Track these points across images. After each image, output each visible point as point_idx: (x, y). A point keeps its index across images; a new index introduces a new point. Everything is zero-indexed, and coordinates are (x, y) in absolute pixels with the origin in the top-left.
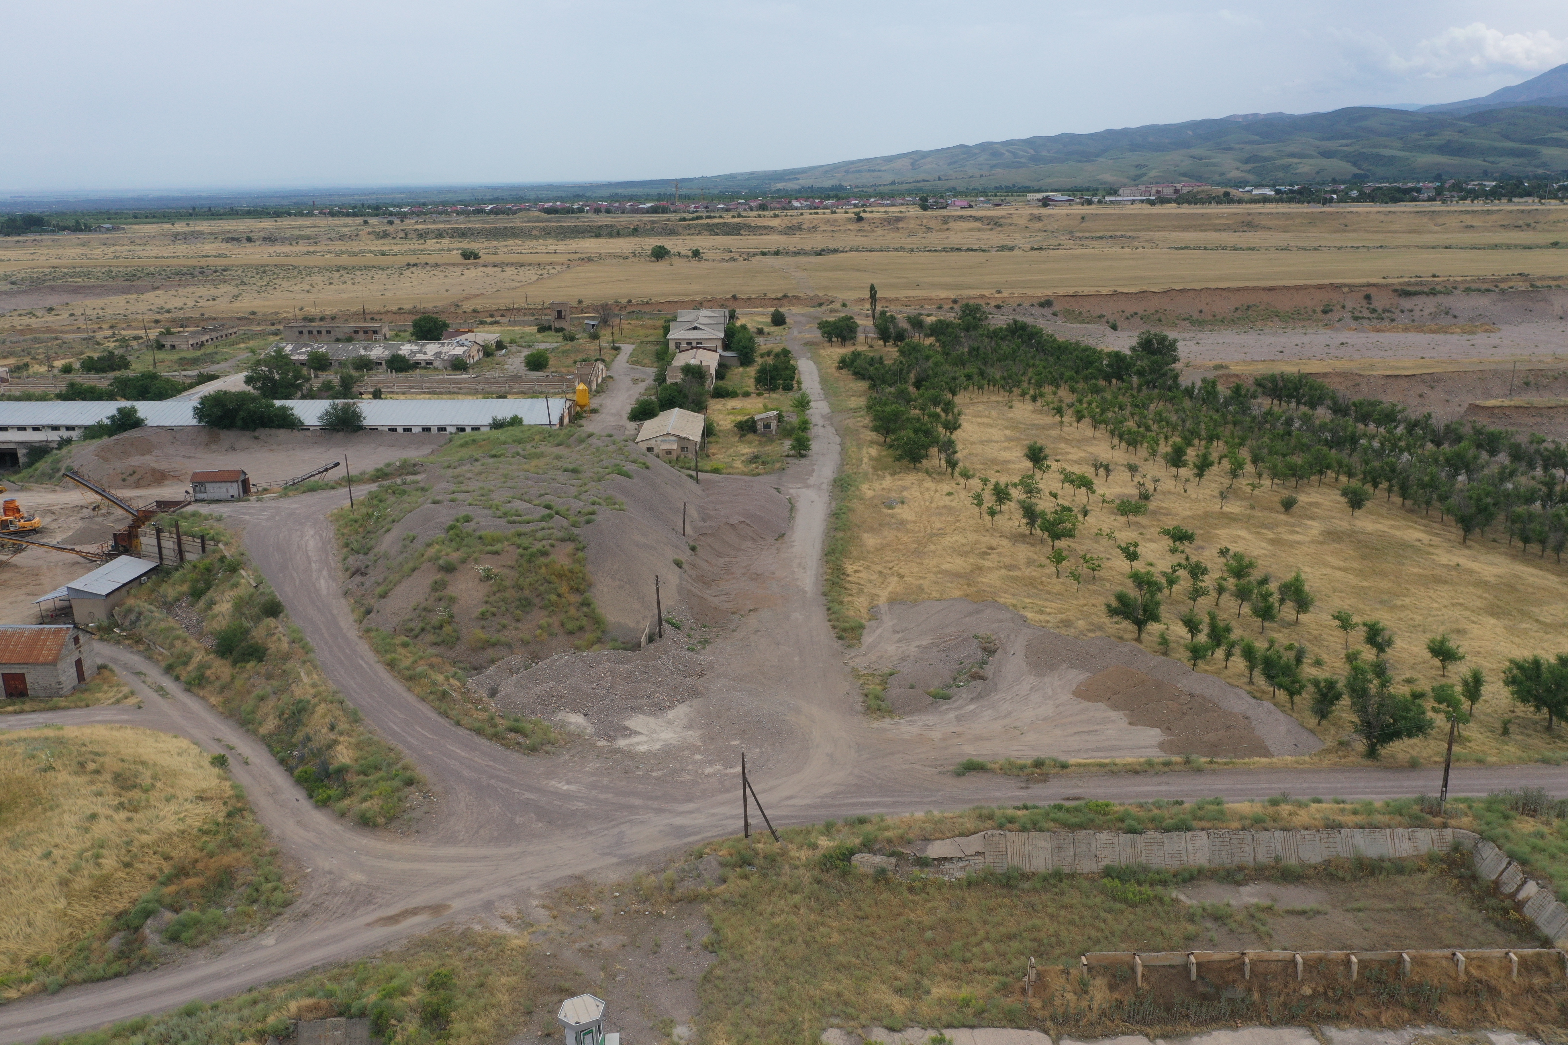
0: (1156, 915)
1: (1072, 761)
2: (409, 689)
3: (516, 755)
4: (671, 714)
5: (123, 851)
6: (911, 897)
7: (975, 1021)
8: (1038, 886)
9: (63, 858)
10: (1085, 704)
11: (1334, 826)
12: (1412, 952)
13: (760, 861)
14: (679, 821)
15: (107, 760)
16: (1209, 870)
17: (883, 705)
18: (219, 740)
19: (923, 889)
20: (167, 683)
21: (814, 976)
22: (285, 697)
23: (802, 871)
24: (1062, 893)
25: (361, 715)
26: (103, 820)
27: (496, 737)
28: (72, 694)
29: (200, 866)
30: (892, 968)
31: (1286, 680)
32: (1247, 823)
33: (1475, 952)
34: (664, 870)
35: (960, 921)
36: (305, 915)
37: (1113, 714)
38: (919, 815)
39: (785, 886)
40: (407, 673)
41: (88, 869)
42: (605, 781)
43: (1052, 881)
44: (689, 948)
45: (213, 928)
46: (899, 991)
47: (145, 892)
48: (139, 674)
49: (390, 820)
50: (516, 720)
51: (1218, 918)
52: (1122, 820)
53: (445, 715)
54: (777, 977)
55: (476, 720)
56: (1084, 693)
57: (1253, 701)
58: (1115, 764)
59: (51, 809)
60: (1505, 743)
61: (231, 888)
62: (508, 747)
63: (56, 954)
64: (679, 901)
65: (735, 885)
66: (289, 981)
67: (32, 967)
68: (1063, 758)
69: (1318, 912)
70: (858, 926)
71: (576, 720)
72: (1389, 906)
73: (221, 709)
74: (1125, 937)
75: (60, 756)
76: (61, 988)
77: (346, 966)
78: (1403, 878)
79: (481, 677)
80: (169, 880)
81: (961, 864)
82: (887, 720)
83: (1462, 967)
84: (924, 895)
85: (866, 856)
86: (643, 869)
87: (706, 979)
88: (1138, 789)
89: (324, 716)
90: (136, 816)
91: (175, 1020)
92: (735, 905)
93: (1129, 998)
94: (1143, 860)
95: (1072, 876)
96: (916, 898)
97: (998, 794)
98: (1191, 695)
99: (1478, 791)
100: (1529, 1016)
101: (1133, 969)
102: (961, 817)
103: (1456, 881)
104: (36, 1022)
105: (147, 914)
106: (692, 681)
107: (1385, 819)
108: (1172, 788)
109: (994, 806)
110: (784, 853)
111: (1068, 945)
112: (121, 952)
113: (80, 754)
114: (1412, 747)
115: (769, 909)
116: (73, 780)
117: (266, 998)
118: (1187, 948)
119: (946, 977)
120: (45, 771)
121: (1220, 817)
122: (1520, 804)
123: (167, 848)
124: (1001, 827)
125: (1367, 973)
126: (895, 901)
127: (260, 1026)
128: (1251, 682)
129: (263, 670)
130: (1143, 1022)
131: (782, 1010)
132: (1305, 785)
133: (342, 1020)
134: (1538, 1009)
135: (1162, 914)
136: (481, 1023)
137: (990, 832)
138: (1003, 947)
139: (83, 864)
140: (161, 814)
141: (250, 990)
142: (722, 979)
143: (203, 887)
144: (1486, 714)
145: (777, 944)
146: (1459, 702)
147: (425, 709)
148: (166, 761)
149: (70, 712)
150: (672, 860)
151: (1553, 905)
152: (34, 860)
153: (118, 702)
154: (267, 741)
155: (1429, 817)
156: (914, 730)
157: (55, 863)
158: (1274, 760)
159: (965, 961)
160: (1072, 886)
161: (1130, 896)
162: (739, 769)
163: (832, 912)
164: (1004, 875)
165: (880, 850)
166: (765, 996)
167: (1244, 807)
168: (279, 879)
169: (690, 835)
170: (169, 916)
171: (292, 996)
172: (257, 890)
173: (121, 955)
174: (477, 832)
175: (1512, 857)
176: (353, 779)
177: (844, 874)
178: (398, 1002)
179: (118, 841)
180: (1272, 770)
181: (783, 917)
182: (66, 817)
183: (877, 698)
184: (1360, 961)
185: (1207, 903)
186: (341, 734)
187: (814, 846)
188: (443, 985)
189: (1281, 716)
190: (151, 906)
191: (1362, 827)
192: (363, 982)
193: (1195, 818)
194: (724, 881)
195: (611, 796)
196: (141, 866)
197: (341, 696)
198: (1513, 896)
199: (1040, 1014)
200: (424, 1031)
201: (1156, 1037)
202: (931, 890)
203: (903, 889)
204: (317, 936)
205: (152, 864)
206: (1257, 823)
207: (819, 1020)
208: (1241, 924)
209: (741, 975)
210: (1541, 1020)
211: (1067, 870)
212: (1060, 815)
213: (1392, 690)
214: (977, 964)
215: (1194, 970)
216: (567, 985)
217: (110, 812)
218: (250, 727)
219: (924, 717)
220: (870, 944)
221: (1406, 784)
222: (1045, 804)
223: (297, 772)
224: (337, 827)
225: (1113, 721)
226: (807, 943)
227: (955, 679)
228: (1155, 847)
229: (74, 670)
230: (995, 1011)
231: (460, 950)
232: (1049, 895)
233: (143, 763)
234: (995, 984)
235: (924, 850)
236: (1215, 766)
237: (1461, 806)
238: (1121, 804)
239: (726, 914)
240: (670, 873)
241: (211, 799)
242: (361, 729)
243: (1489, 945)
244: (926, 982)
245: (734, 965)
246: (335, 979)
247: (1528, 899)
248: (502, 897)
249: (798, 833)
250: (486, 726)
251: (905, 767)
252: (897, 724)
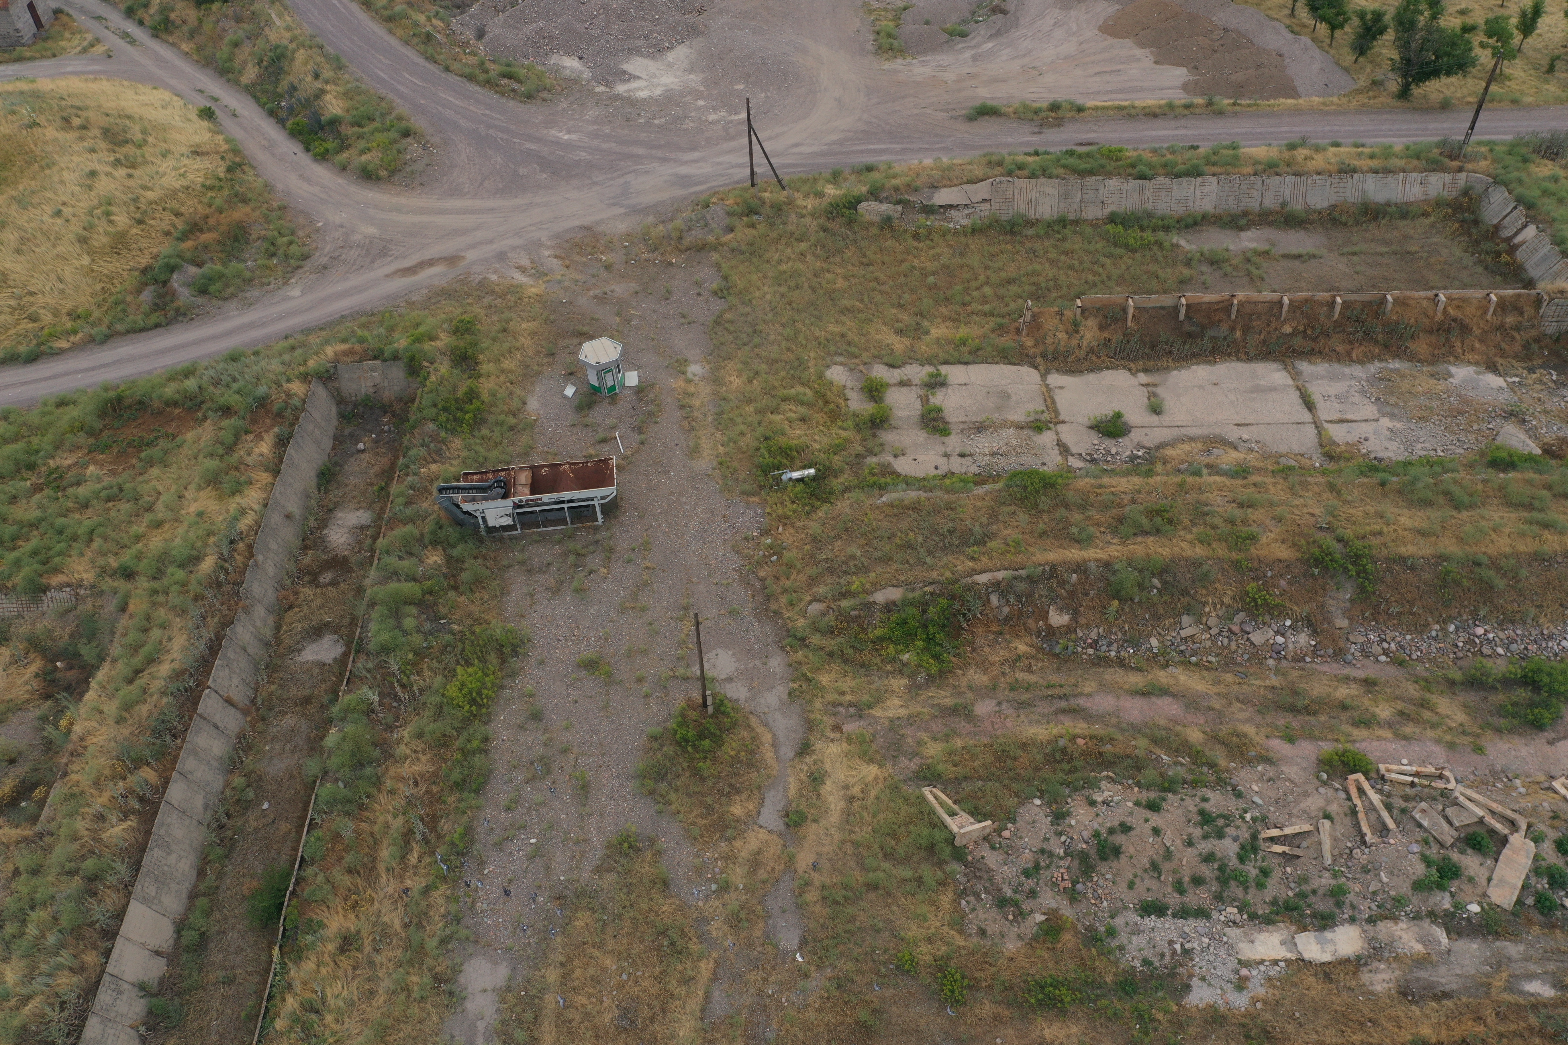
0: (1154, 259)
1: (1090, 103)
2: (390, 32)
3: (512, 103)
4: (671, 56)
5: (132, 208)
6: (915, 244)
7: (971, 358)
8: (1042, 232)
9: (74, 216)
10: (1111, 41)
11: (1347, 171)
12: (1397, 293)
13: (766, 210)
14: (684, 170)
15: (90, 114)
16: (1213, 216)
17: (896, 44)
18: (201, 91)
19: (928, 237)
20: (131, 28)
21: (820, 318)
22: (260, 42)
23: (808, 220)
24: (1065, 239)
25: (344, 60)
26: (103, 178)
27: (488, 83)
28: (34, 43)
29: (212, 221)
30: (894, 311)
31: (1330, 12)
32: (1260, 168)
33: (1456, 293)
34: (672, 220)
35: (962, 266)
36: (325, 267)
37: (1139, 52)
38: (928, 162)
39: (792, 234)
40: (386, 13)
41: (102, 226)
42: (607, 130)
43: (1056, 228)
44: (699, 294)
45: (238, 281)
46: (899, 332)
47: (165, 248)
48: (99, 18)
49: (393, 172)
50: (508, 65)
51: (1214, 262)
52: (1133, 166)
53: (432, 59)
54: (784, 320)
55: (466, 65)
56: (1111, 29)
57: (1290, 36)
58: (1134, 107)
59: (48, 166)
60: (1547, 82)
61: (248, 243)
62: (503, 94)
63: (93, 308)
64: (687, 249)
65: (742, 234)
66: (321, 329)
67: (74, 320)
68: (1080, 101)
69: (1314, 256)
70: (862, 272)
71: (571, 64)
72: (1384, 249)
73: (195, 57)
74: (1121, 280)
75: (41, 111)
76: (108, 338)
77: (373, 315)
78: (1405, 222)
79: (465, 17)
80: (184, 236)
81: (966, 212)
82: (899, 61)
83: (1441, 306)
84: (928, 242)
85: (873, 204)
86: (651, 219)
87: (717, 323)
88: (1154, 133)
89: (306, 63)
90: (137, 173)
91: (222, 366)
92: (742, 253)
93: (1117, 337)
94: (1149, 206)
95: (1076, 222)
96: (921, 245)
97: (1010, 140)
98: (1226, 30)
99: (1504, 133)
100: (1492, 351)
101: (1124, 310)
102: (970, 163)
103: (1457, 225)
104: (93, 369)
105: (172, 269)
106: (691, 18)
107: (1401, 163)
108: (1190, 132)
109: (1004, 152)
110: (790, 202)
111: (1065, 289)
112: (156, 304)
113: (61, 109)
114: (1448, 86)
115: (776, 257)
116: (61, 136)
117: (303, 345)
118: (1179, 291)
119: (945, 319)
120: (30, 127)
121: (1234, 161)
122: (1544, 147)
123: (175, 205)
124: (1010, 174)
125: (1349, 313)
126: (900, 248)
127: (302, 369)
128: (1292, 15)
129: (230, 12)
130: (1129, 358)
131: (789, 350)
132: (1327, 128)
133: (377, 363)
134: (1503, 345)
135: (1161, 259)
136: (507, 364)
137: (998, 179)
138: (1002, 291)
139: (96, 221)
140: (161, 170)
141: (286, 337)
142: (732, 322)
143: (219, 242)
144: (1535, 50)
145: (783, 289)
146: (1511, 36)
147: (410, 54)
148: (152, 114)
149: (37, 63)
150: (679, 210)
151: (1546, 248)
152: (46, 218)
153: (85, 50)
154: (251, 91)
155: (1446, 161)
156: (927, 71)
157: (67, 221)
158: (1301, 101)
159: (964, 304)
160: (1075, 232)
161: (1132, 241)
162: (744, 115)
163: (838, 259)
164: (1009, 221)
165: (886, 198)
166: (772, 337)
167: (1259, 152)
168: (293, 233)
169: (696, 184)
170: (193, 270)
171: (327, 342)
172: (273, 244)
173: (156, 307)
174: (481, 184)
175: (1519, 200)
176: (349, 131)
177: (850, 222)
178: (428, 346)
179: (124, 197)
180: (1297, 112)
181: (790, 264)
182: (65, 174)
183: (889, 35)
184: (1344, 302)
185: (1206, 248)
186: (327, 82)
187: (821, 195)
188: (468, 331)
189: (1317, 53)
190: (173, 261)
191: (1376, 172)
192: (391, 329)
193: (1208, 163)
194: (731, 229)
195: (613, 145)
196: (153, 222)
197: (319, 40)
198: (1509, 239)
199: (1032, 351)
200: (456, 371)
201: (1138, 371)
202: (936, 237)
203: (908, 236)
204: (340, 287)
205: (164, 221)
206: (1271, 168)
207: (823, 359)
208: (1236, 268)
209: (749, 319)
210: (1503, 354)
211: (1071, 216)
212: (1072, 161)
213: (1442, 23)
214: (976, 307)
215: (1183, 311)
216: (585, 329)
217: (109, 169)
218: (230, 76)
219: (938, 57)
220: (874, 289)
221: (1431, 126)
222: (1056, 150)
223: (289, 124)
224: (341, 181)
225: (1138, 60)
226: (813, 289)
227: (973, 13)
228: (1163, 193)
229: (28, 15)
230: (989, 349)
231: (480, 298)
232: (1052, 241)
233: (129, 117)
234: (992, 325)
235: (931, 198)
236: (1238, 108)
237: (1483, 149)
238: (1135, 150)
239: (734, 262)
240: (678, 223)
241: (207, 153)
242: (347, 76)
243: (1473, 286)
244: (926, 324)
245: (743, 309)
246: (364, 326)
247: (1523, 243)
248: (514, 248)
249: (805, 182)
250: (477, 72)
251: (916, 111)
252: (909, 64)
